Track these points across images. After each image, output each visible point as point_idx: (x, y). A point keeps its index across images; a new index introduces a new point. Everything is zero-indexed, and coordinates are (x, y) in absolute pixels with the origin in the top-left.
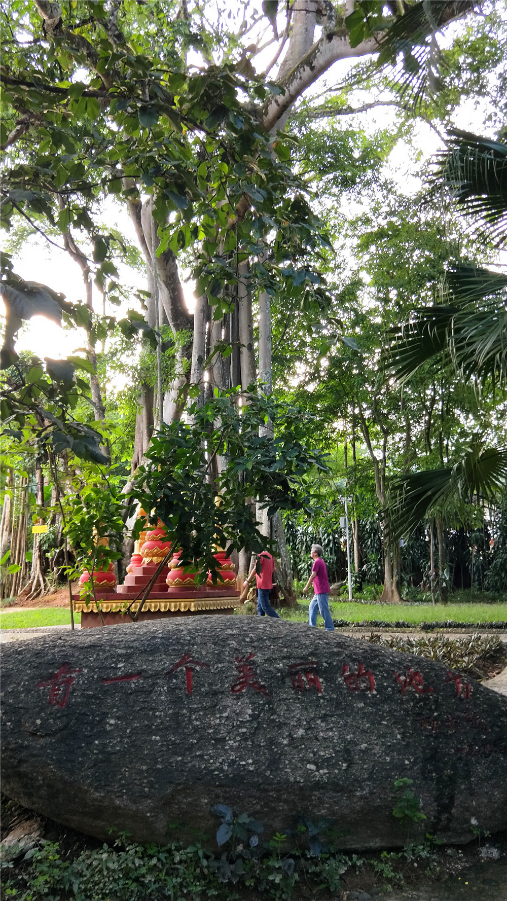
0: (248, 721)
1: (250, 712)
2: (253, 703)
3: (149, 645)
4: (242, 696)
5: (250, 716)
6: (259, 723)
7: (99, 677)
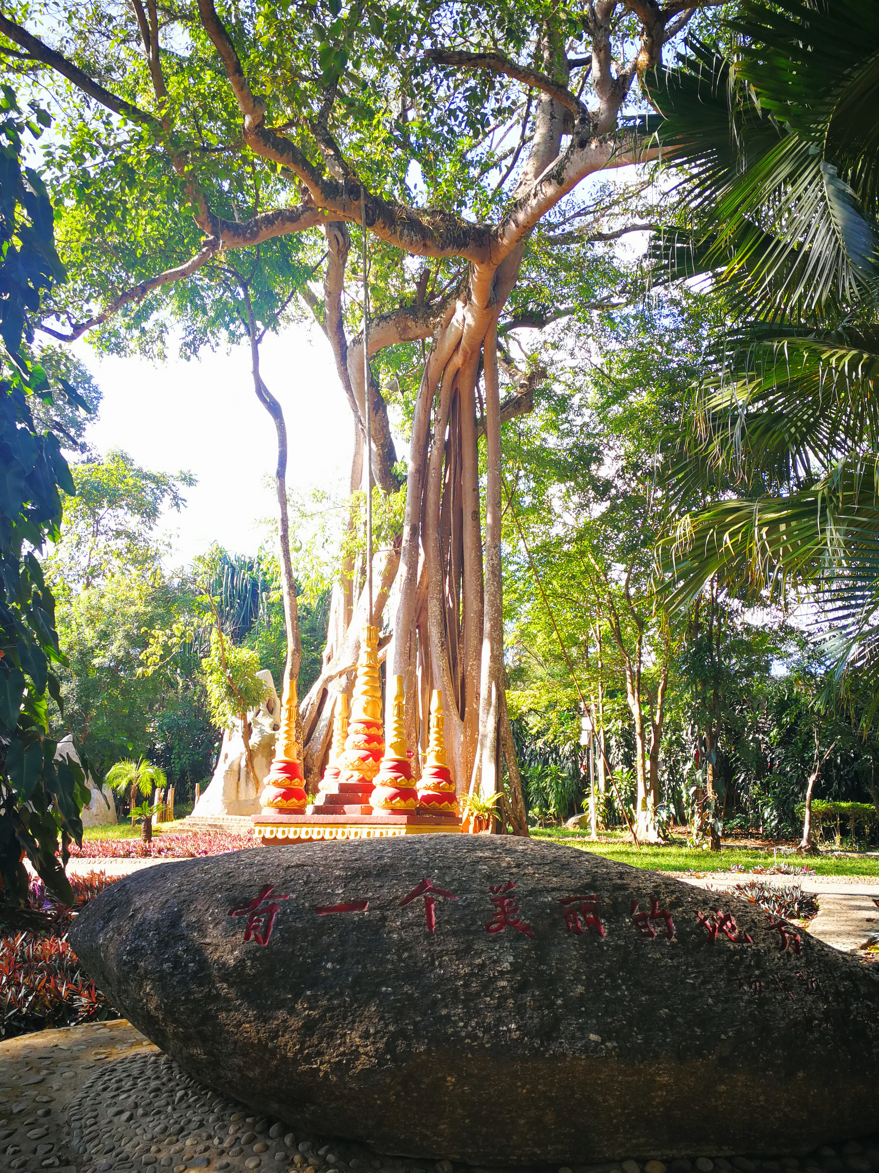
0: (508, 972)
1: (511, 959)
2: (514, 949)
3: (375, 866)
4: (501, 938)
5: (511, 964)
6: (523, 975)
7: (311, 906)
